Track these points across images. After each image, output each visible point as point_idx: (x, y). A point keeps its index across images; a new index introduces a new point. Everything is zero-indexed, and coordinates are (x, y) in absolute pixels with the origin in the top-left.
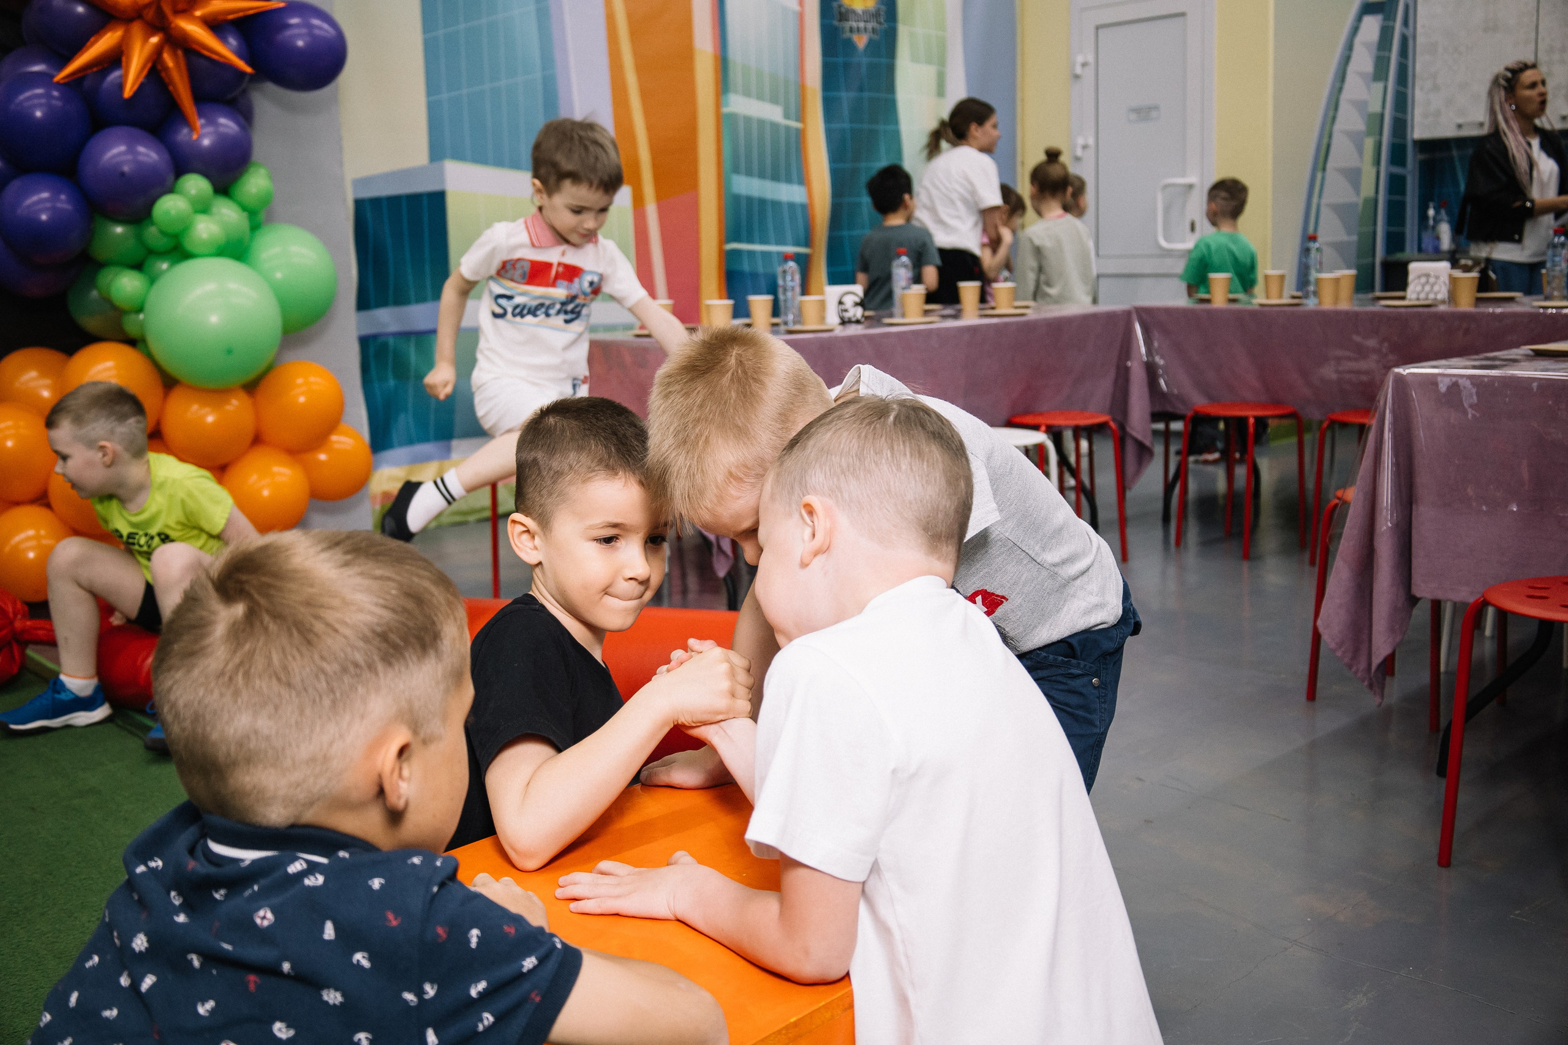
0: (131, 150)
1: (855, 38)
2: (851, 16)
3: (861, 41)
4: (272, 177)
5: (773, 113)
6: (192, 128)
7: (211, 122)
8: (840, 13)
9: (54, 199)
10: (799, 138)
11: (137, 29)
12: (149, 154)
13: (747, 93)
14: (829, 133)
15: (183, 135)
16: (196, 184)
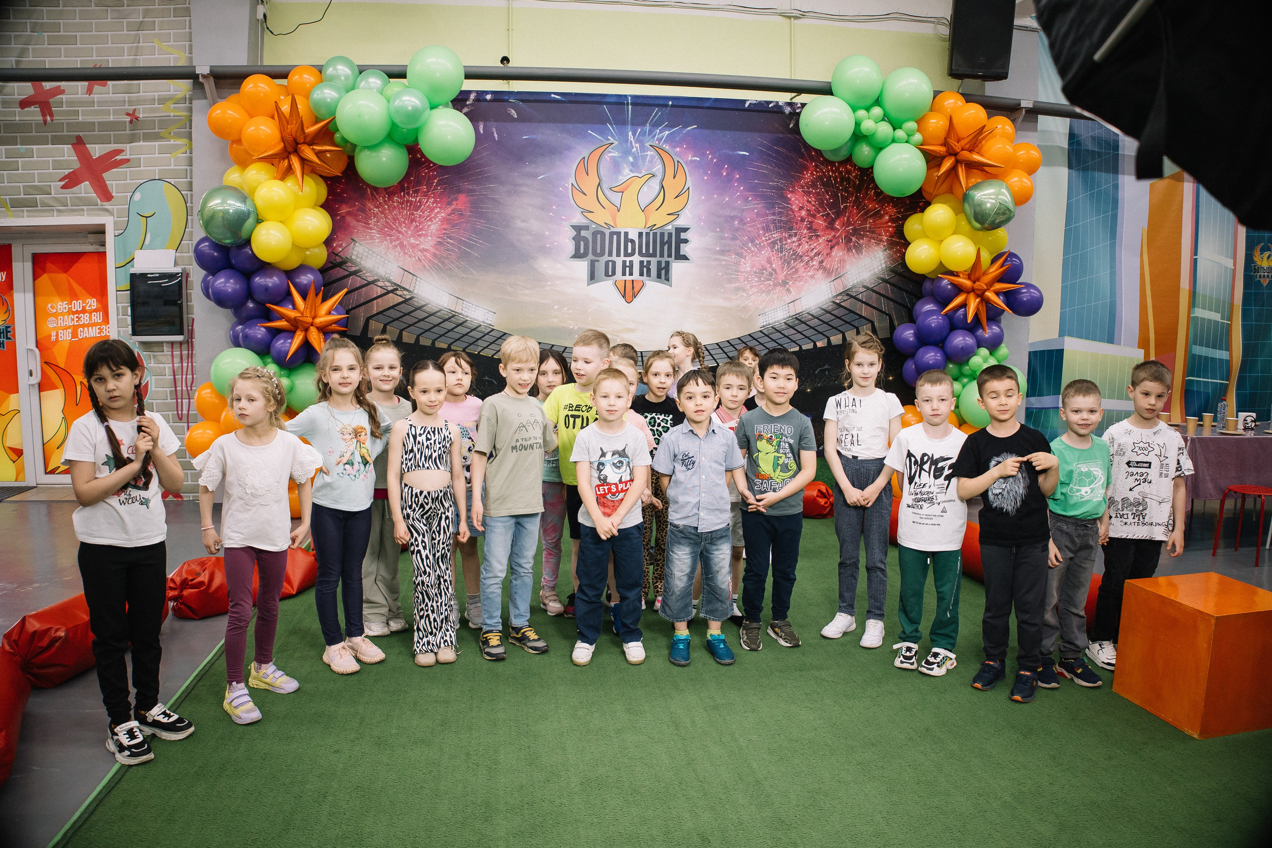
0: (964, 339)
1: (1262, 280)
2: (1261, 270)
3: (1265, 282)
4: (1008, 347)
5: (1216, 317)
6: (984, 330)
7: (990, 328)
8: (1255, 269)
9: (935, 356)
10: (1229, 328)
11: (972, 296)
12: (970, 340)
13: (1204, 308)
14: (1244, 326)
15: (980, 332)
16: (984, 351)
